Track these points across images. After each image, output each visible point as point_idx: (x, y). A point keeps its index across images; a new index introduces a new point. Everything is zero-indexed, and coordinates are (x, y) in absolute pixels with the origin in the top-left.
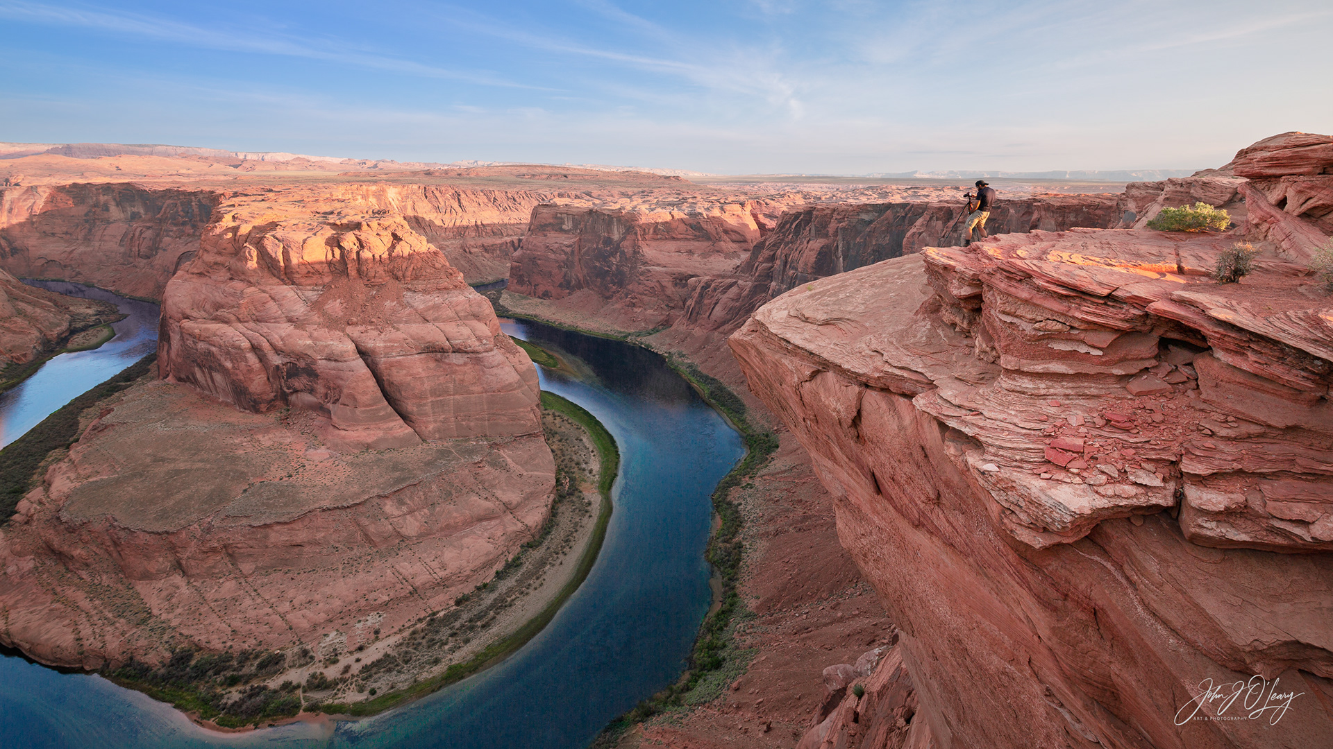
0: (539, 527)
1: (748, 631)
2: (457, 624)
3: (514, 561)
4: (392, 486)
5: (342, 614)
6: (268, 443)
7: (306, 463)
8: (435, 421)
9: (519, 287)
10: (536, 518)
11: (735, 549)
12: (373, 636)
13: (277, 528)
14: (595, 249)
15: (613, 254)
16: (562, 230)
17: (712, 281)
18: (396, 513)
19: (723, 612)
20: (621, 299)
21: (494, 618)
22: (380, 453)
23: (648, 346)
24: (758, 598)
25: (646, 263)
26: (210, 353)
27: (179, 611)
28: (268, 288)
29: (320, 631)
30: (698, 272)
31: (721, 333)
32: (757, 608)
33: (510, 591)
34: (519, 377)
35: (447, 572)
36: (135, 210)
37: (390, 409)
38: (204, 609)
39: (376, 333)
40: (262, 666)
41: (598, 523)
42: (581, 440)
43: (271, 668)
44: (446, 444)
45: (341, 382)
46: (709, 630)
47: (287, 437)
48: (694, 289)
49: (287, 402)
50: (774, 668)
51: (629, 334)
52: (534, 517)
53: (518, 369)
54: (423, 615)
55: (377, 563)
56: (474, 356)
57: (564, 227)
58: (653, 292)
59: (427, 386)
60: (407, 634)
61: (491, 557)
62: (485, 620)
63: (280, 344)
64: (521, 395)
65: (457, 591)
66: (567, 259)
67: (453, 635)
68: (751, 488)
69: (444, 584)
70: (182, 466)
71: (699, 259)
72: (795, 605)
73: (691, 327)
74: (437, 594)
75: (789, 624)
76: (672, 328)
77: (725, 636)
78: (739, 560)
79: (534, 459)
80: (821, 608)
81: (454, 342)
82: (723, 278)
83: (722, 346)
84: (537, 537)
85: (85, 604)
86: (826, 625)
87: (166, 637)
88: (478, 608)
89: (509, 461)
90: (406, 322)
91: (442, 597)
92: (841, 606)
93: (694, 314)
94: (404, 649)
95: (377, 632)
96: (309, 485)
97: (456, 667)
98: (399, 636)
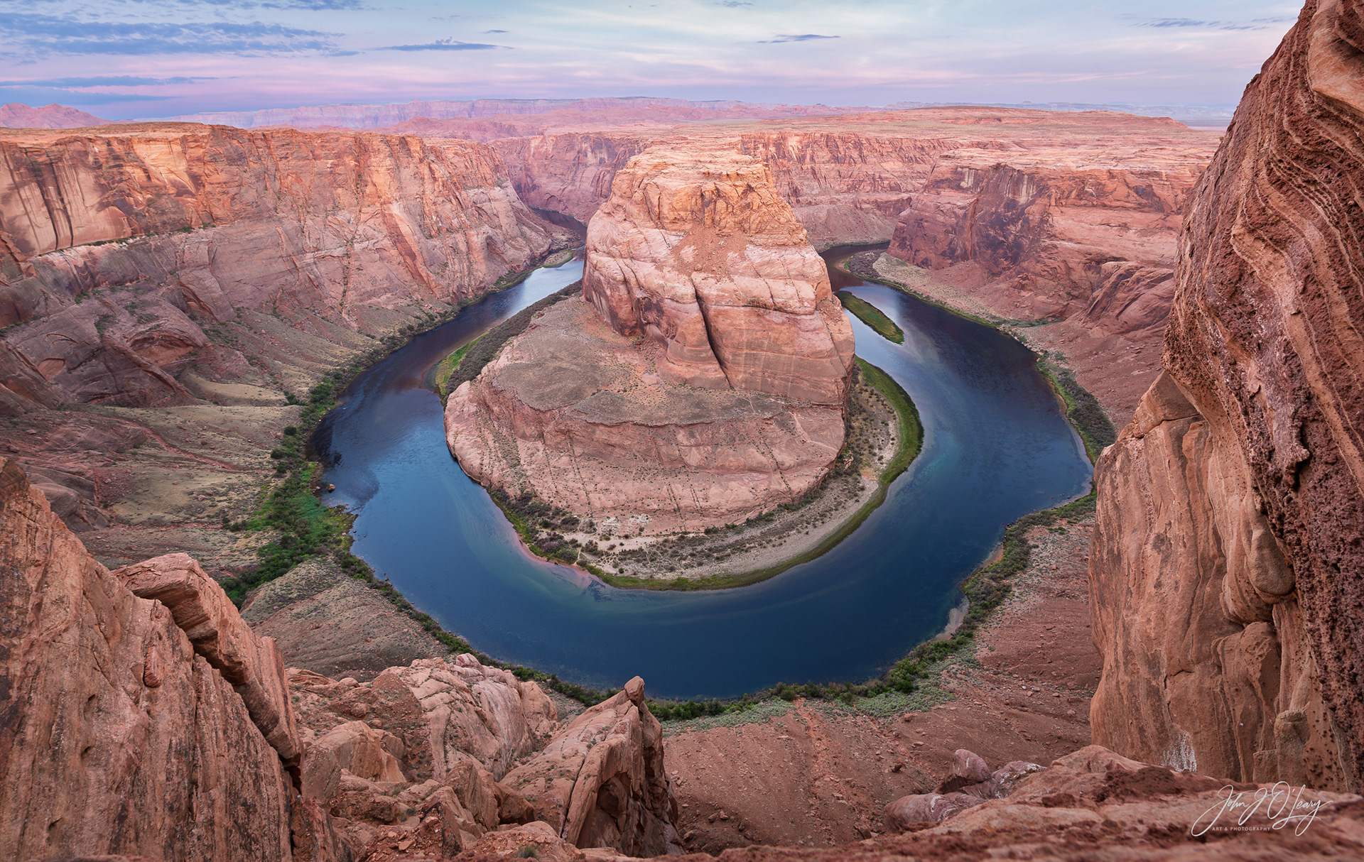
0: (802, 494)
1: (959, 676)
2: (699, 548)
3: (767, 515)
4: (689, 419)
5: (624, 507)
6: (622, 361)
7: (640, 383)
8: (745, 372)
9: (899, 251)
10: (802, 485)
11: (999, 590)
12: (638, 531)
13: (602, 428)
14: (993, 213)
15: (1013, 221)
16: (959, 188)
17: (1137, 268)
18: (685, 443)
19: (946, 645)
20: (1010, 278)
21: (729, 555)
22: (693, 389)
23: (1023, 339)
24: (991, 650)
25: (1054, 236)
26: (599, 281)
27: (533, 466)
28: (644, 231)
29: (606, 514)
30: (1127, 254)
31: (1129, 339)
32: (985, 658)
33: (752, 539)
34: (832, 346)
35: (708, 504)
36: (602, 156)
37: (711, 353)
38: (546, 470)
39: (713, 281)
40: (565, 522)
41: (863, 509)
42: (887, 425)
43: (569, 526)
44: (748, 395)
45: (677, 321)
46: (920, 655)
47: (635, 359)
48: (1108, 276)
49: (644, 332)
50: (956, 723)
51: (1005, 321)
52: (800, 483)
53: (835, 338)
54: (677, 530)
55: (659, 478)
56: (793, 316)
57: (963, 184)
58: (1053, 274)
59: (744, 338)
60: (661, 540)
61: (748, 505)
62: (721, 554)
63: (642, 281)
64: (828, 364)
65: (711, 522)
66: (957, 224)
67: (692, 555)
68: (1061, 534)
69: (702, 512)
70: (564, 365)
71: (1135, 237)
72: (1031, 676)
73: (1089, 325)
74: (694, 518)
75: (1006, 692)
76: (1064, 323)
77: (933, 668)
78: (998, 604)
79: (823, 430)
80: (1056, 694)
81: (777, 300)
82: (1155, 267)
83: (1122, 356)
84: (796, 502)
85: (491, 443)
86: (1047, 714)
87: (521, 481)
88: (720, 542)
89: (798, 425)
90: (741, 274)
91: (696, 522)
92: (1081, 705)
93: (1098, 309)
94: (654, 550)
95: (642, 530)
96: (633, 400)
97: (686, 580)
98: (655, 539)
